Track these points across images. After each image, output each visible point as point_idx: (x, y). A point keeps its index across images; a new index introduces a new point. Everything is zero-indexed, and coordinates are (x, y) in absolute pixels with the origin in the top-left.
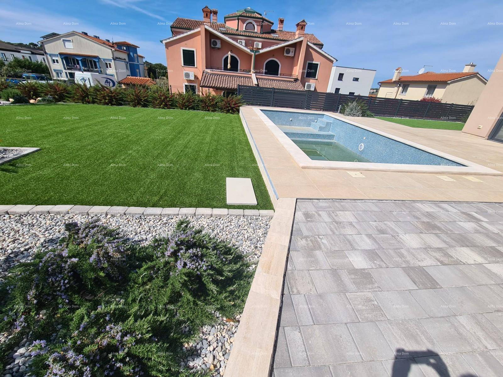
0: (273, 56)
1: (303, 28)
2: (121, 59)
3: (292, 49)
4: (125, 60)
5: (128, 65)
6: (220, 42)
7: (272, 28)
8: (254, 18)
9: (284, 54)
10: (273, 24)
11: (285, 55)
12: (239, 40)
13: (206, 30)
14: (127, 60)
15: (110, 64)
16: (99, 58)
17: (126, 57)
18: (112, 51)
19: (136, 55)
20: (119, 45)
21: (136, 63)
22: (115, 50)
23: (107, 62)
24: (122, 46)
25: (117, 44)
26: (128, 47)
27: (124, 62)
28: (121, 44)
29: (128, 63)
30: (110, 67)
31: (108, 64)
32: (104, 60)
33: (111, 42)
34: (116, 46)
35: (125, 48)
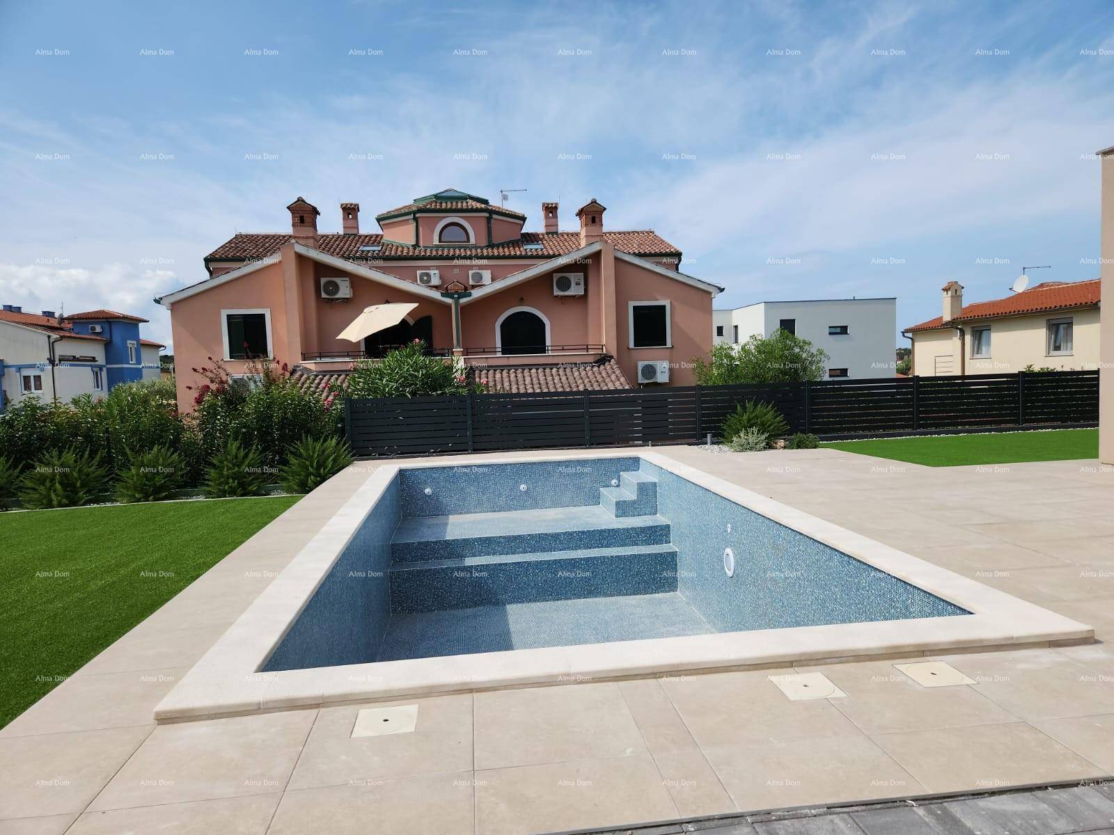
0: (522, 301)
1: (597, 220)
2: (78, 360)
3: (574, 277)
4: (94, 359)
5: (104, 374)
6: (348, 283)
7: (523, 231)
8: (462, 211)
9: (553, 293)
10: (523, 219)
11: (555, 294)
12: (419, 272)
13: (300, 258)
14: (101, 360)
15: (38, 378)
16: (5, 364)
17: (97, 352)
18: (52, 341)
19: (135, 342)
20: (81, 321)
21: (132, 364)
22: (62, 338)
23: (31, 373)
24: (91, 323)
25: (74, 319)
26: (110, 323)
27: (91, 366)
28: (86, 319)
29: (104, 369)
30: (38, 387)
31: (32, 379)
32: (19, 368)
33: (57, 315)
34: (70, 326)
35: (98, 329)
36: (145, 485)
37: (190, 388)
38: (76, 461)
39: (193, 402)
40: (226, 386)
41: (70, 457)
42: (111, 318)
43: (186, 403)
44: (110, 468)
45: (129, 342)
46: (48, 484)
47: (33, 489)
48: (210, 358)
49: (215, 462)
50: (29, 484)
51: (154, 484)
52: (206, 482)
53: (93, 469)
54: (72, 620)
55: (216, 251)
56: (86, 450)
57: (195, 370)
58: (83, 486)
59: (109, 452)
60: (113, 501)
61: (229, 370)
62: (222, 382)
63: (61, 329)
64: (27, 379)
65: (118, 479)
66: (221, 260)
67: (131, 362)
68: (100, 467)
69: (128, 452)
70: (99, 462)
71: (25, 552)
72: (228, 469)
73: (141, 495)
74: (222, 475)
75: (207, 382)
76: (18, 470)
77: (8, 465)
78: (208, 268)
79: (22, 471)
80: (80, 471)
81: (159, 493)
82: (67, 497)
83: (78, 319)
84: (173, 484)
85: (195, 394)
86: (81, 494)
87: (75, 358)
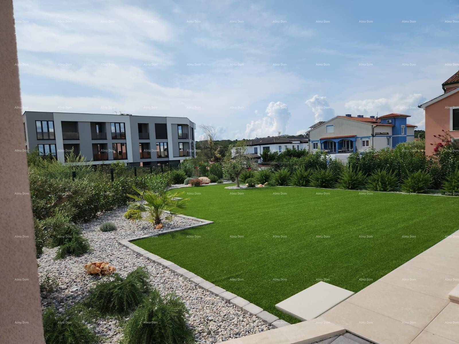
4: (388, 134)
5: (391, 139)
14: (390, 134)
15: (367, 142)
16: (357, 137)
17: (389, 130)
18: (373, 127)
19: (404, 126)
20: (384, 119)
21: (403, 135)
22: (377, 126)
23: (365, 140)
24: (387, 119)
25: (381, 118)
26: (395, 119)
27: (386, 136)
28: (386, 117)
29: (391, 137)
30: (368, 145)
31: (366, 142)
32: (362, 138)
33: (375, 117)
34: (380, 121)
35: (390, 121)
36: (414, 186)
37: (432, 144)
38: (386, 174)
39: (433, 151)
40: (450, 143)
41: (384, 172)
42: (396, 116)
43: (429, 151)
44: (399, 178)
45: (402, 125)
46: (376, 182)
47: (371, 183)
48: (443, 130)
49: (448, 179)
50: (370, 181)
51: (418, 186)
52: (443, 188)
53: (393, 178)
54: (394, 238)
55: (448, 80)
56: (390, 170)
57: (435, 136)
58: (389, 184)
59: (399, 171)
60: (400, 191)
61: (452, 135)
62: (448, 141)
63: (376, 122)
64: (364, 142)
65: (402, 183)
66: (451, 83)
67: (402, 134)
68: (396, 177)
69: (407, 172)
70: (395, 175)
71: (371, 207)
72: (455, 183)
73: (412, 190)
74: (451, 185)
75: (441, 141)
76: (366, 176)
77: (362, 174)
78: (444, 89)
79: (367, 176)
80: (388, 178)
81: (420, 190)
82: (383, 188)
83: (383, 118)
84: (426, 187)
85: (434, 147)
86: (388, 187)
87: (381, 134)
